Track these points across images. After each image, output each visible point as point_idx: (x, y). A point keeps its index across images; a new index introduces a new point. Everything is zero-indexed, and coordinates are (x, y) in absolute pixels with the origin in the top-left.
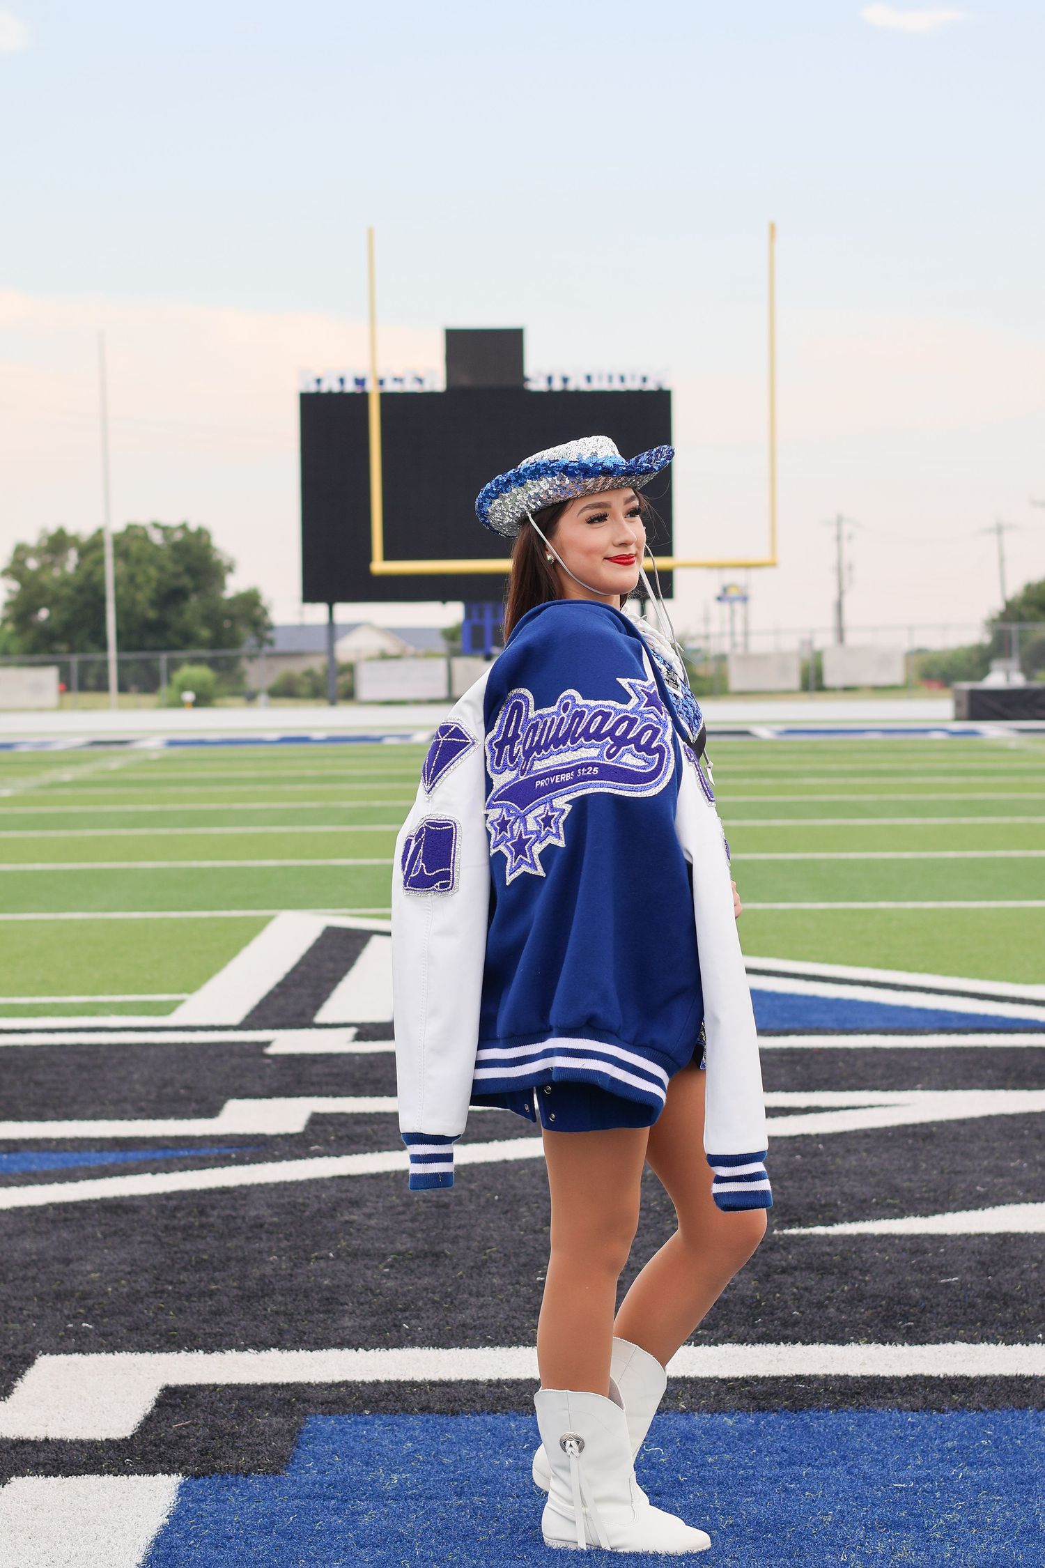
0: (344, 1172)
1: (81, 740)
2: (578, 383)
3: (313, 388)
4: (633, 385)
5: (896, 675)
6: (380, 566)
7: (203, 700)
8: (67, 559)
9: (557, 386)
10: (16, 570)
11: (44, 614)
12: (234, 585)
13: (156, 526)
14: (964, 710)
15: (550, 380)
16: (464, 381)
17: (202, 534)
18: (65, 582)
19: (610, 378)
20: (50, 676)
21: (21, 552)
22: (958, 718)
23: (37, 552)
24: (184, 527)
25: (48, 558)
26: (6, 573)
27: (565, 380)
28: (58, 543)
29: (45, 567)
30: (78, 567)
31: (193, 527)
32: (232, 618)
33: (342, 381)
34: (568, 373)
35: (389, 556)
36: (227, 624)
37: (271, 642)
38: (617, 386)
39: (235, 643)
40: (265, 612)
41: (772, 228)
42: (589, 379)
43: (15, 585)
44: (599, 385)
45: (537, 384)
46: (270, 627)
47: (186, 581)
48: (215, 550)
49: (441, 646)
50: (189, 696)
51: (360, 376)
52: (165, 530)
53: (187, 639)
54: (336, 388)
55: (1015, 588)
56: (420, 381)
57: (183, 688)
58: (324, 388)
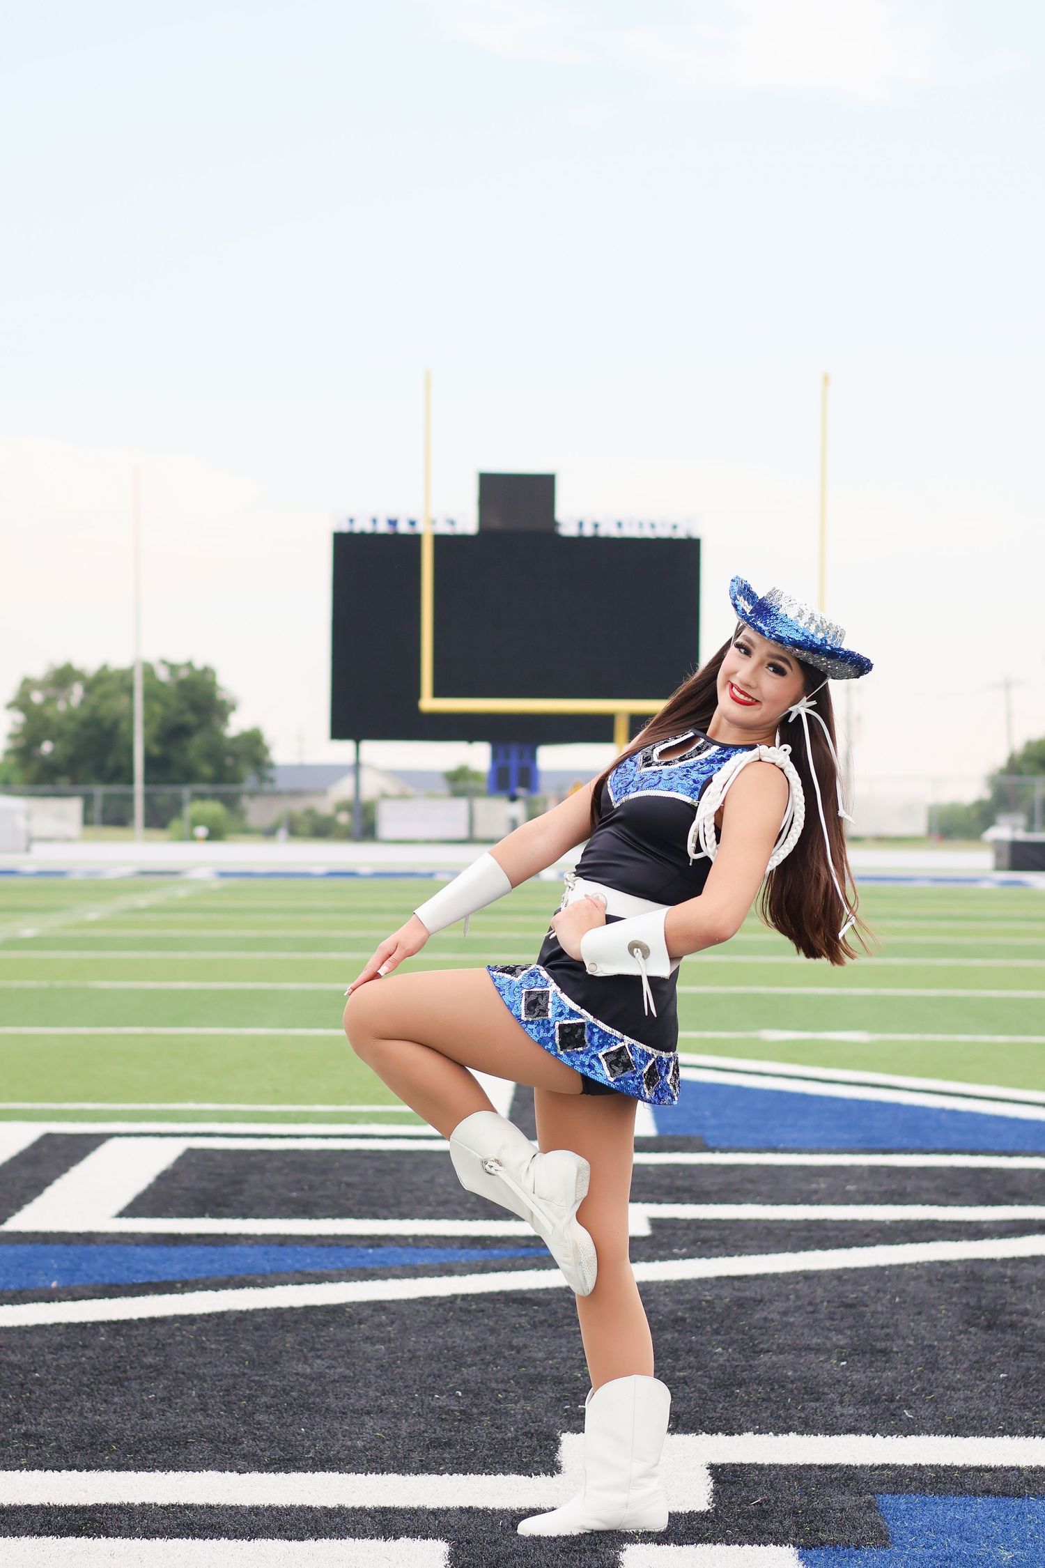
0: (724, 1273)
1: (126, 870)
2: (609, 530)
3: (345, 528)
4: (664, 532)
5: (919, 826)
6: (429, 703)
7: (215, 834)
8: (71, 693)
9: (588, 531)
10: (21, 703)
11: (47, 747)
12: (236, 726)
13: (164, 662)
14: (1005, 860)
15: (581, 525)
16: (496, 523)
17: (207, 672)
18: (70, 716)
19: (641, 525)
20: (74, 807)
21: (27, 685)
22: (998, 868)
23: (40, 686)
24: (189, 665)
25: (51, 691)
26: (10, 706)
27: (596, 526)
28: (63, 677)
29: (50, 701)
30: (83, 702)
31: (198, 665)
32: (236, 756)
33: (374, 521)
34: (599, 519)
35: (438, 693)
36: (229, 761)
37: (272, 781)
38: (647, 533)
39: (237, 780)
40: (266, 751)
41: (826, 380)
42: (620, 525)
43: (19, 717)
44: (631, 531)
45: (568, 529)
46: (271, 766)
47: (190, 718)
48: (220, 689)
49: (444, 788)
50: (201, 831)
51: (392, 516)
52: (173, 668)
53: (189, 776)
54: (368, 528)
55: (1019, 745)
56: (452, 523)
57: (195, 823)
58: (357, 528)
